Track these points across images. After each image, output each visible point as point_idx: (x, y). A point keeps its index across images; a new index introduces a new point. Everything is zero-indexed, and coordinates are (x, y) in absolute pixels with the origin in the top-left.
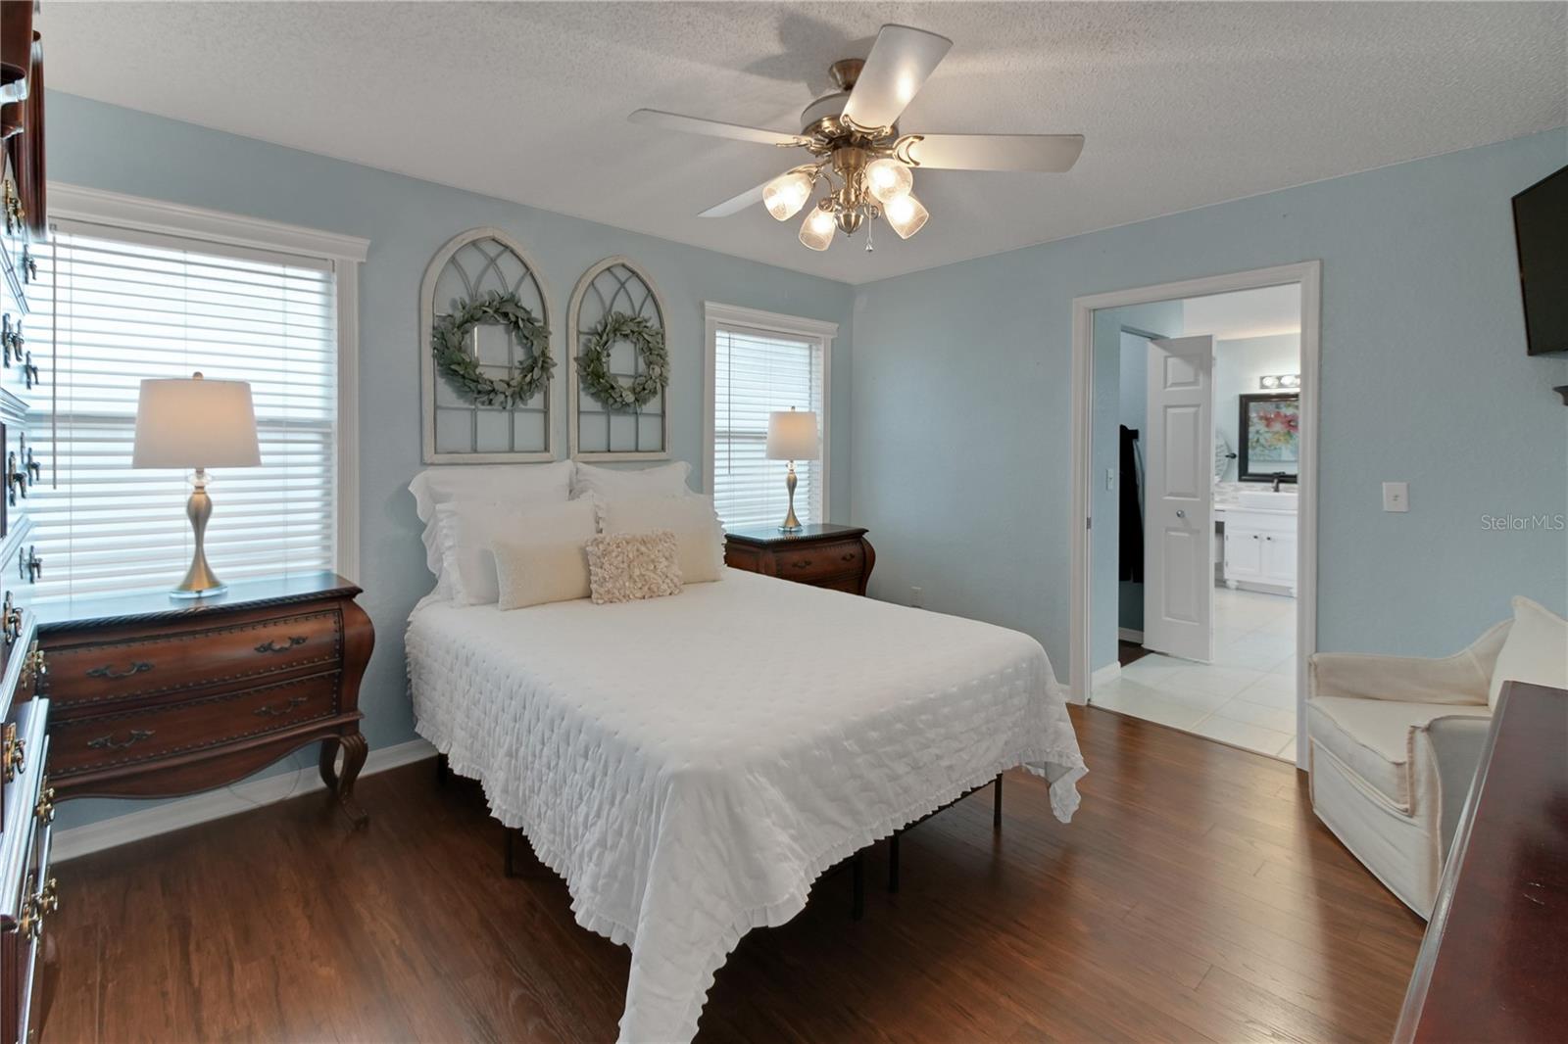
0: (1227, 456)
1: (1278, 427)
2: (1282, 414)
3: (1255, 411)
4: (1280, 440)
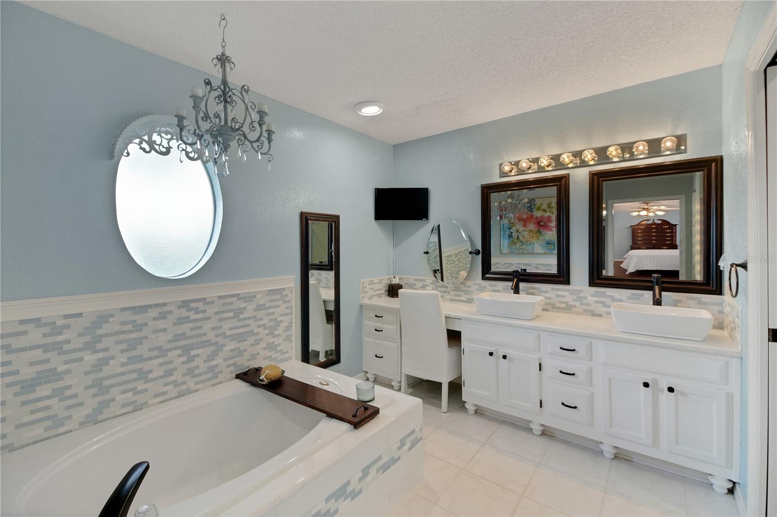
0: (471, 253)
1: (532, 226)
2: (534, 217)
3: (496, 199)
4: (533, 237)
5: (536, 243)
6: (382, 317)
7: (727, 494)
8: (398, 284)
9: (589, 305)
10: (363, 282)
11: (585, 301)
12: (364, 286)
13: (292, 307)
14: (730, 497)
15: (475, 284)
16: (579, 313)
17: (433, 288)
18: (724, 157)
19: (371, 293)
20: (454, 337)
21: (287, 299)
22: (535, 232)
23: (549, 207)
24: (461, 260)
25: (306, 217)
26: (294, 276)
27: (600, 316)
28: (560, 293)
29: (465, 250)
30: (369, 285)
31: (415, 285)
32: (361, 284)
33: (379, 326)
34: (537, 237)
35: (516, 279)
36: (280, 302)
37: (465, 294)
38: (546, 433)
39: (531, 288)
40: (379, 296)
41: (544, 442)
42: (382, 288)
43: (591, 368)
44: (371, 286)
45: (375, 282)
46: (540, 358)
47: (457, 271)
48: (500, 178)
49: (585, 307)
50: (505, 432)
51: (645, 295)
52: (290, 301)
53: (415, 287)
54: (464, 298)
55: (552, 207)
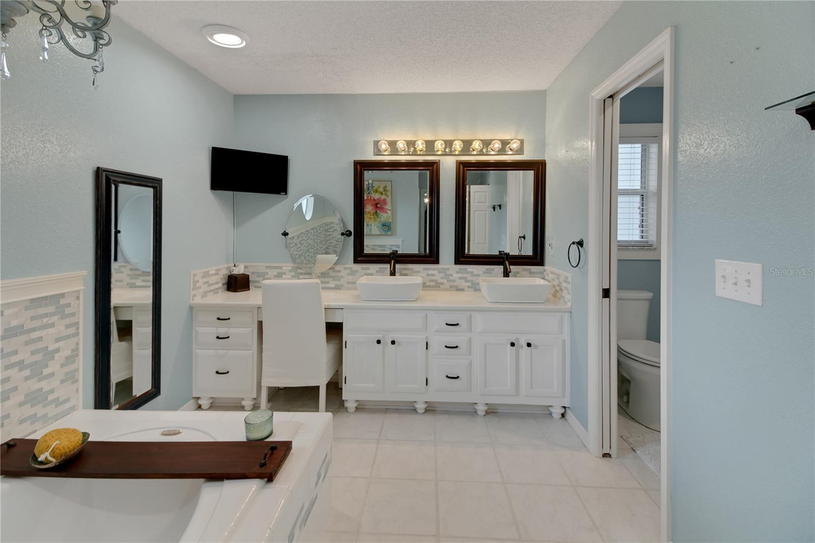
5: (373, 224)
6: (229, 319)
7: (561, 418)
8: (243, 274)
9: (454, 281)
10: (195, 275)
11: (451, 278)
12: (195, 280)
13: (78, 323)
14: (563, 420)
15: (345, 268)
16: (446, 290)
17: (293, 277)
18: (546, 161)
19: (205, 288)
20: (334, 330)
21: (68, 311)
22: (372, 214)
23: (385, 191)
24: (302, 242)
25: (107, 178)
26: (84, 273)
27: (463, 290)
28: (430, 272)
29: (306, 231)
30: (203, 277)
31: (267, 273)
32: (192, 277)
33: (222, 331)
34: (374, 218)
35: (393, 261)
36: (54, 319)
37: (333, 280)
38: (431, 409)
39: (404, 269)
40: (215, 291)
41: (429, 418)
42: (219, 280)
43: (470, 338)
44: (205, 280)
45: (210, 273)
46: (427, 338)
47: (299, 255)
48: (374, 155)
49: (451, 284)
50: (392, 420)
51: (495, 270)
52: (73, 314)
53: (266, 276)
54: (332, 285)
55: (387, 191)
